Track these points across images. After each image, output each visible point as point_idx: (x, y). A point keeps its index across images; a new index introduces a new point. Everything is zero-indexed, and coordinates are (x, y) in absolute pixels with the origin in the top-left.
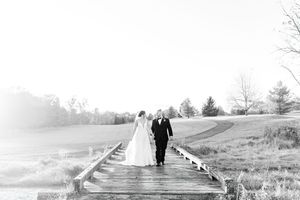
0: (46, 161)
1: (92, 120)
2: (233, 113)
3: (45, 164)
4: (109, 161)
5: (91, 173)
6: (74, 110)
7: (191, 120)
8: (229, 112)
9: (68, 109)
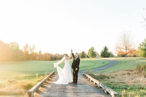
1: (38, 58)
3: (11, 82)
5: (38, 88)
6: (27, 52)
7: (94, 59)
9: (24, 51)
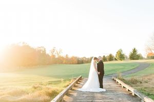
0: (36, 86)
1: (64, 61)
2: (148, 58)
3: (35, 88)
4: (73, 88)
6: (54, 56)
7: (123, 62)
8: (146, 57)
9: (50, 55)
